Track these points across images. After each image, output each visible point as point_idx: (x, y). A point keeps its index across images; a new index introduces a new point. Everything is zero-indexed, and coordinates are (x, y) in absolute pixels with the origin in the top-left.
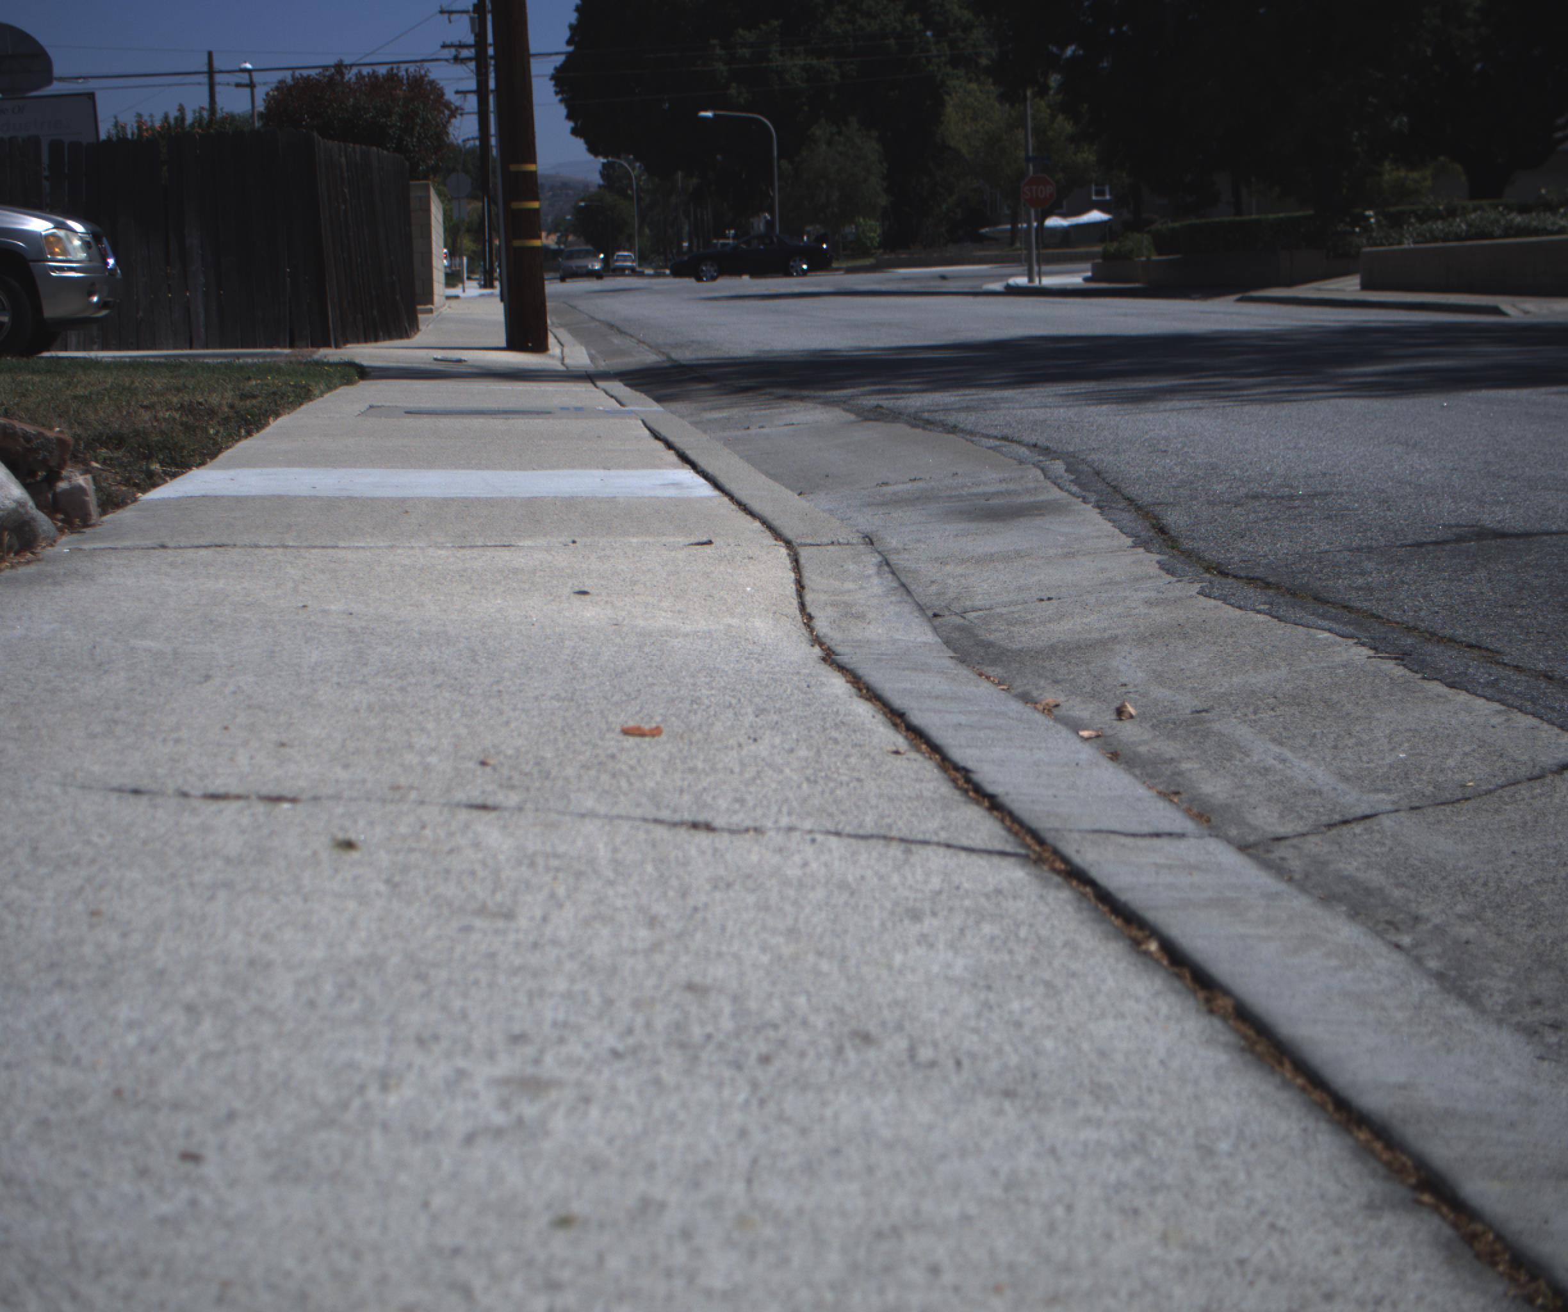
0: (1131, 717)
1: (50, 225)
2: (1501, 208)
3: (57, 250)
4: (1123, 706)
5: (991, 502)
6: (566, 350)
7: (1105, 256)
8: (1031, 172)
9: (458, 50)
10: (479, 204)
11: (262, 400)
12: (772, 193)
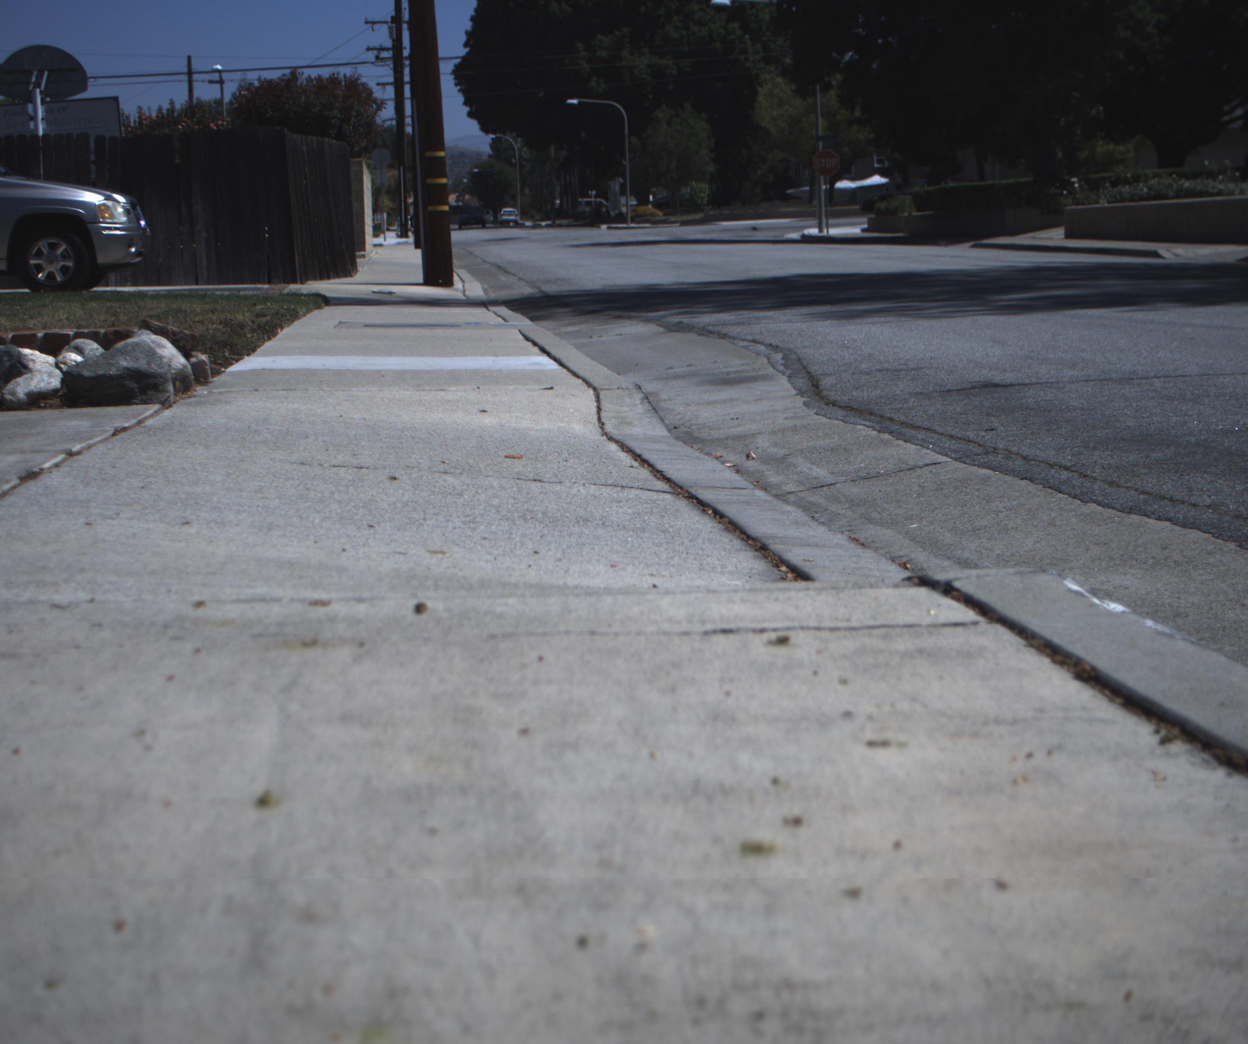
0: (753, 458)
1: (102, 198)
2: (1174, 176)
3: (107, 215)
4: (750, 453)
5: (730, 376)
6: (466, 285)
7: (878, 213)
8: (821, 148)
9: (379, 53)
10: (397, 172)
11: (268, 318)
12: (624, 163)
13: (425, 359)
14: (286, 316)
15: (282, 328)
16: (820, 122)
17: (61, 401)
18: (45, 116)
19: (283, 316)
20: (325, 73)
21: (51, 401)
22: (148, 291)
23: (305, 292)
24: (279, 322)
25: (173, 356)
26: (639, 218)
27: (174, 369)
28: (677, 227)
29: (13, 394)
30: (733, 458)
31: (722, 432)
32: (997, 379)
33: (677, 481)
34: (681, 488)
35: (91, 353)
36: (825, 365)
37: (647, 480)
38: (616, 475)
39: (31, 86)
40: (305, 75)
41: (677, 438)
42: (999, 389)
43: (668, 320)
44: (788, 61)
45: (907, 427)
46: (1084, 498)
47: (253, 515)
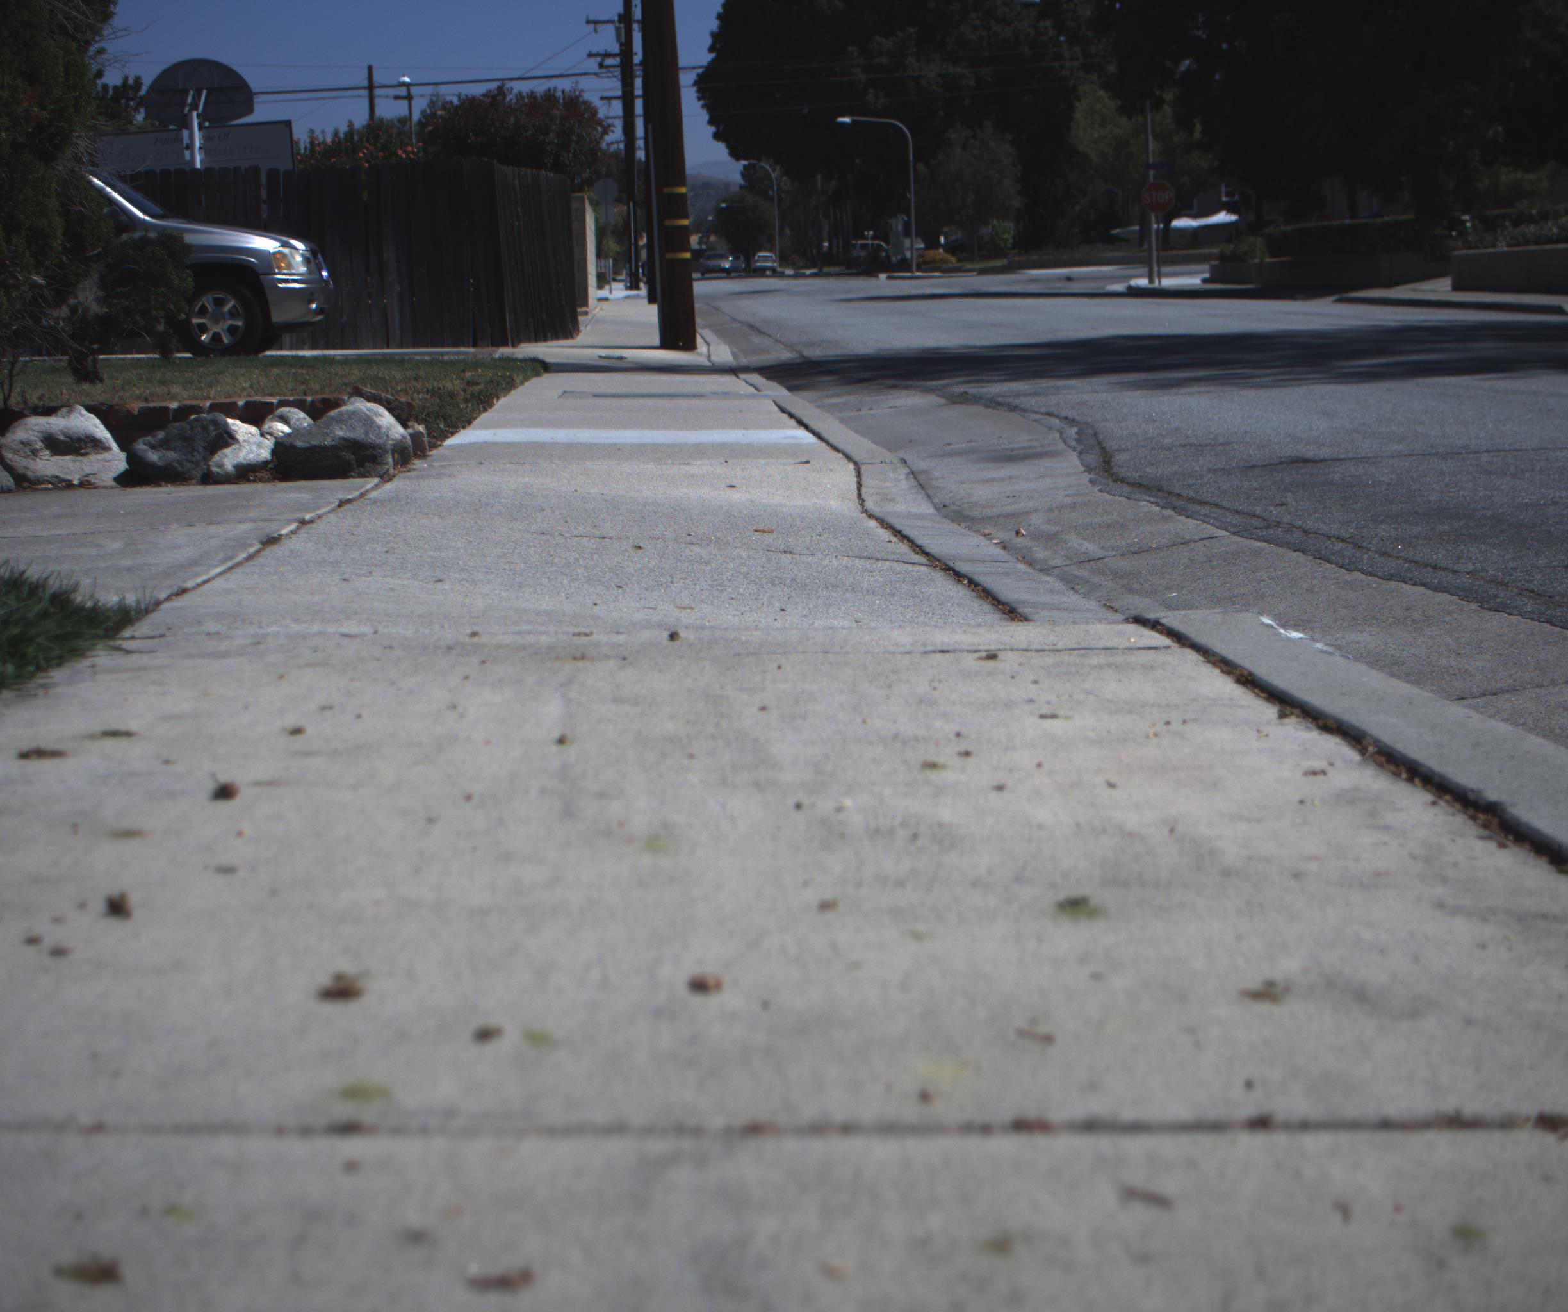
0: (1023, 535)
1: (277, 244)
3: (283, 265)
4: (1020, 530)
5: (1013, 452)
6: (712, 348)
7: (1222, 258)
8: (1151, 179)
9: (603, 60)
10: (625, 208)
11: (482, 386)
12: (909, 196)
13: (664, 432)
14: (502, 384)
15: (498, 399)
16: (1152, 145)
17: (271, 474)
18: (203, 145)
19: (498, 384)
20: (540, 87)
21: (261, 474)
22: (336, 355)
23: (520, 356)
24: (494, 391)
25: (391, 425)
26: (927, 266)
27: (392, 440)
28: (974, 276)
29: (220, 466)
30: (1001, 535)
31: (995, 509)
32: (1310, 455)
33: (935, 555)
34: (939, 560)
35: (298, 423)
36: (1123, 440)
37: (905, 554)
38: (872, 548)
39: (187, 109)
40: (515, 91)
41: (946, 517)
42: (1308, 465)
43: (951, 389)
44: (1112, 69)
45: (1194, 503)
46: (1350, 567)
47: (502, 576)
